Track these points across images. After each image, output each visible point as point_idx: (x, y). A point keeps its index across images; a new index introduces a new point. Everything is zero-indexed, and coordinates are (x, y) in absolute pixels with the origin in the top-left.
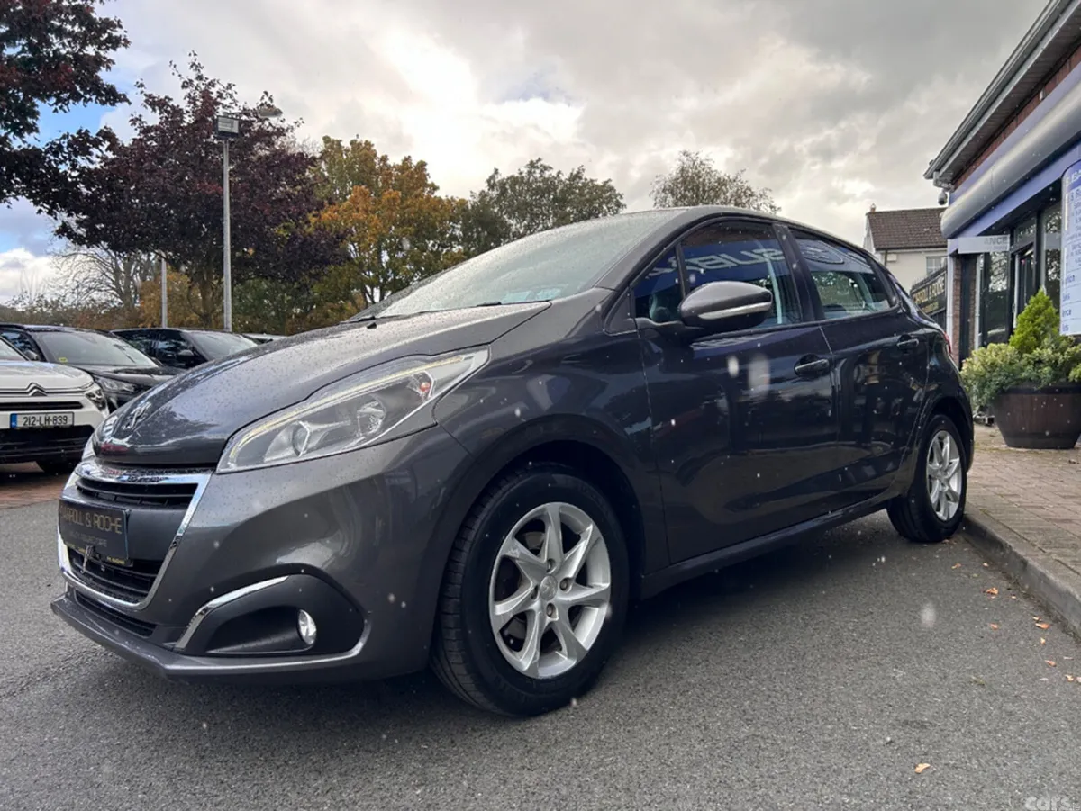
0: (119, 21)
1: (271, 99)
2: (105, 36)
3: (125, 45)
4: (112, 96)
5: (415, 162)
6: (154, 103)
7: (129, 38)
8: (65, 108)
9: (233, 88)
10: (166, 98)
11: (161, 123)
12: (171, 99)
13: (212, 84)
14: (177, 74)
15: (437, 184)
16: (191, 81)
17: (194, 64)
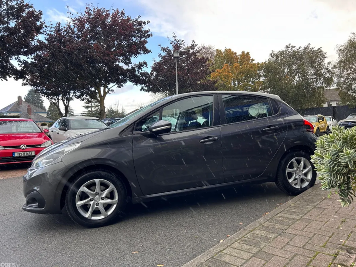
0: (149, 30)
1: (195, 42)
2: (146, 35)
3: (151, 36)
4: (147, 51)
5: (246, 52)
6: (164, 49)
7: (152, 34)
8: (136, 56)
9: (184, 41)
10: (167, 47)
11: (166, 55)
12: (168, 48)
13: (179, 41)
14: (169, 40)
15: (254, 59)
16: (173, 41)
17: (173, 36)
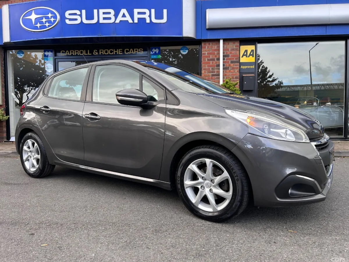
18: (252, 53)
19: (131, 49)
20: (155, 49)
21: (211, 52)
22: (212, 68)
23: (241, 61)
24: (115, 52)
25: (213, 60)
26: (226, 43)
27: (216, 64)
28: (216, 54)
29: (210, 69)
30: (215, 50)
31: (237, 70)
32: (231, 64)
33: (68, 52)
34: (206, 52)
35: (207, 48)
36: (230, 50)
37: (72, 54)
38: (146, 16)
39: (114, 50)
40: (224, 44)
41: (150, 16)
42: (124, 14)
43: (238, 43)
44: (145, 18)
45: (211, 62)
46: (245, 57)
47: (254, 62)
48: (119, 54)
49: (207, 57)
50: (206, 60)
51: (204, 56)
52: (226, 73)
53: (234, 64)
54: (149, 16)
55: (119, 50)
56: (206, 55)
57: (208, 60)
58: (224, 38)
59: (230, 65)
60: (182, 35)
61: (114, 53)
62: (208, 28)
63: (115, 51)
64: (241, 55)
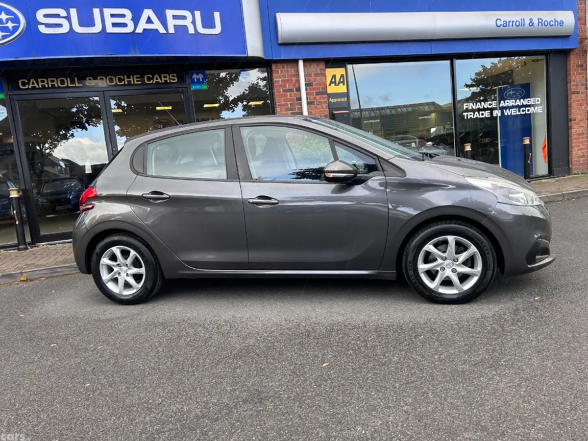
18: (342, 80)
19: (156, 76)
20: (198, 75)
21: (286, 79)
22: (290, 104)
23: (329, 92)
24: (126, 80)
25: (292, 90)
26: (308, 64)
27: (295, 98)
28: (294, 82)
29: (287, 105)
30: (293, 76)
31: (325, 105)
32: (317, 96)
33: (35, 82)
34: (280, 80)
35: (280, 72)
36: (313, 75)
37: (43, 86)
38: (188, 23)
39: (125, 77)
40: (304, 66)
41: (194, 22)
42: (149, 18)
43: (323, 65)
44: (185, 26)
45: (288, 94)
46: (333, 85)
47: (345, 93)
48: (134, 84)
49: (281, 86)
50: (282, 92)
51: (278, 86)
52: (311, 111)
53: (321, 96)
54: (192, 23)
55: (135, 76)
56: (280, 83)
57: (284, 91)
58: (304, 58)
59: (315, 98)
60: (246, 54)
61: (126, 83)
62: (281, 42)
63: (127, 78)
64: (328, 83)
